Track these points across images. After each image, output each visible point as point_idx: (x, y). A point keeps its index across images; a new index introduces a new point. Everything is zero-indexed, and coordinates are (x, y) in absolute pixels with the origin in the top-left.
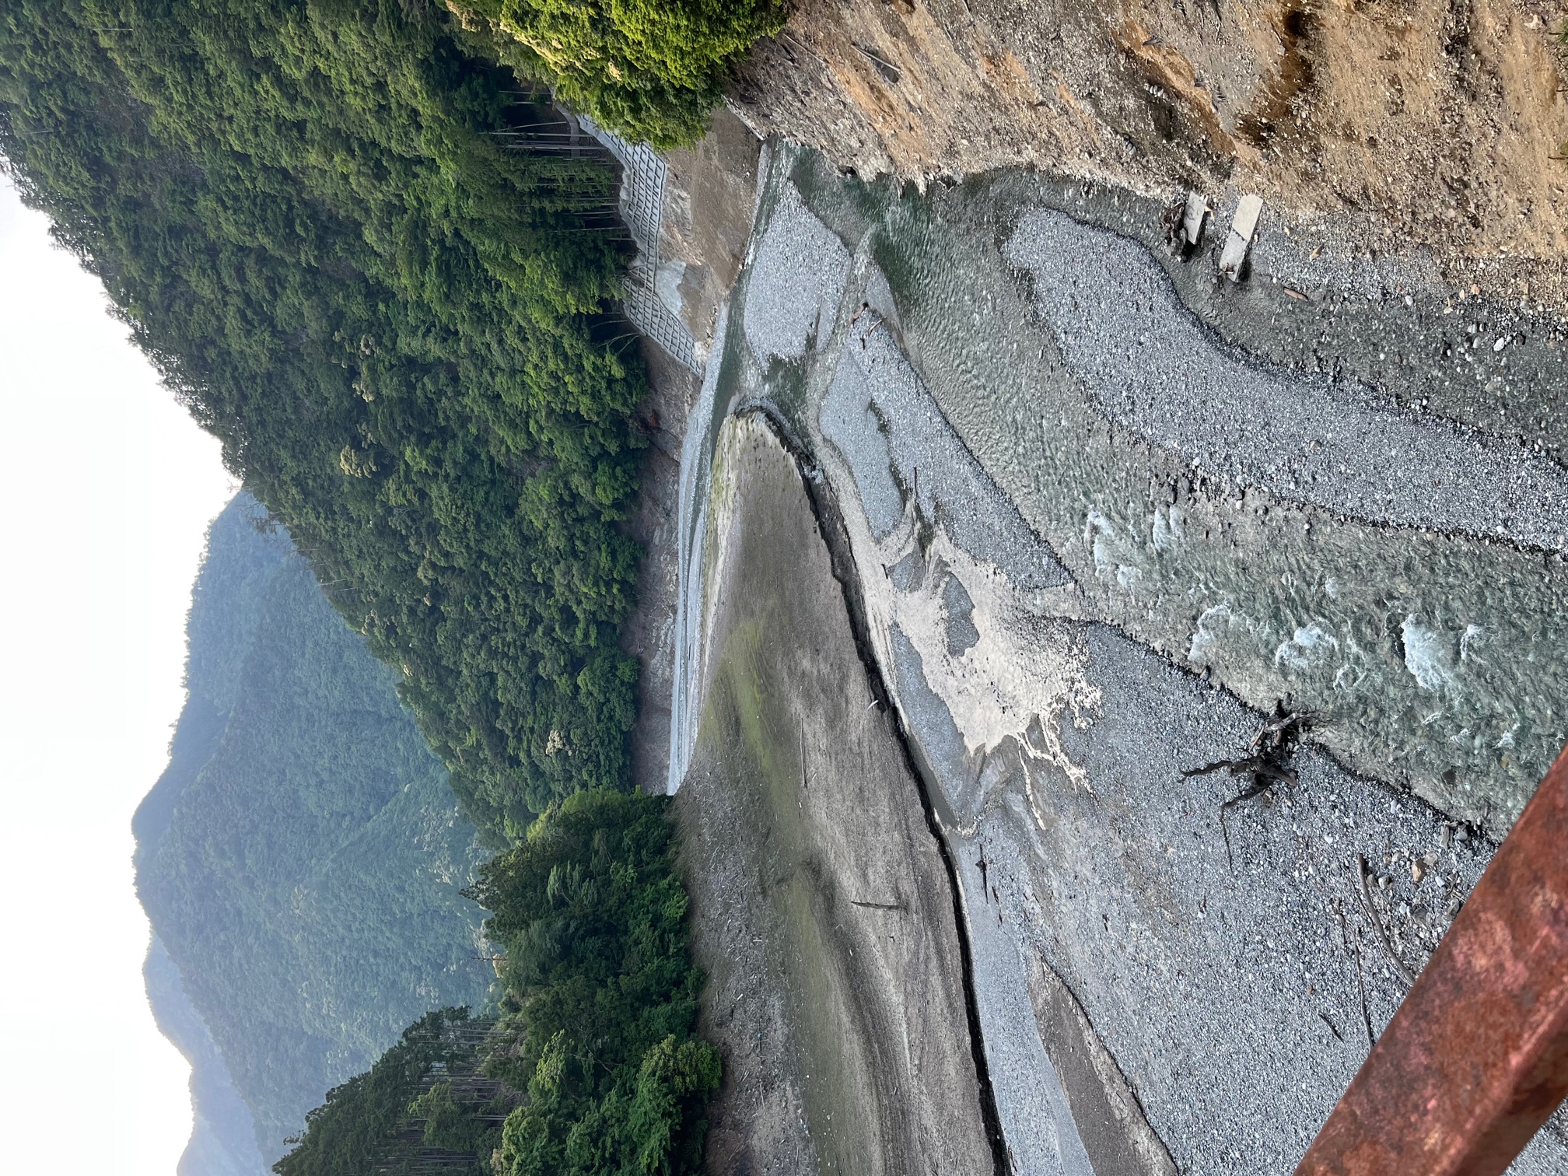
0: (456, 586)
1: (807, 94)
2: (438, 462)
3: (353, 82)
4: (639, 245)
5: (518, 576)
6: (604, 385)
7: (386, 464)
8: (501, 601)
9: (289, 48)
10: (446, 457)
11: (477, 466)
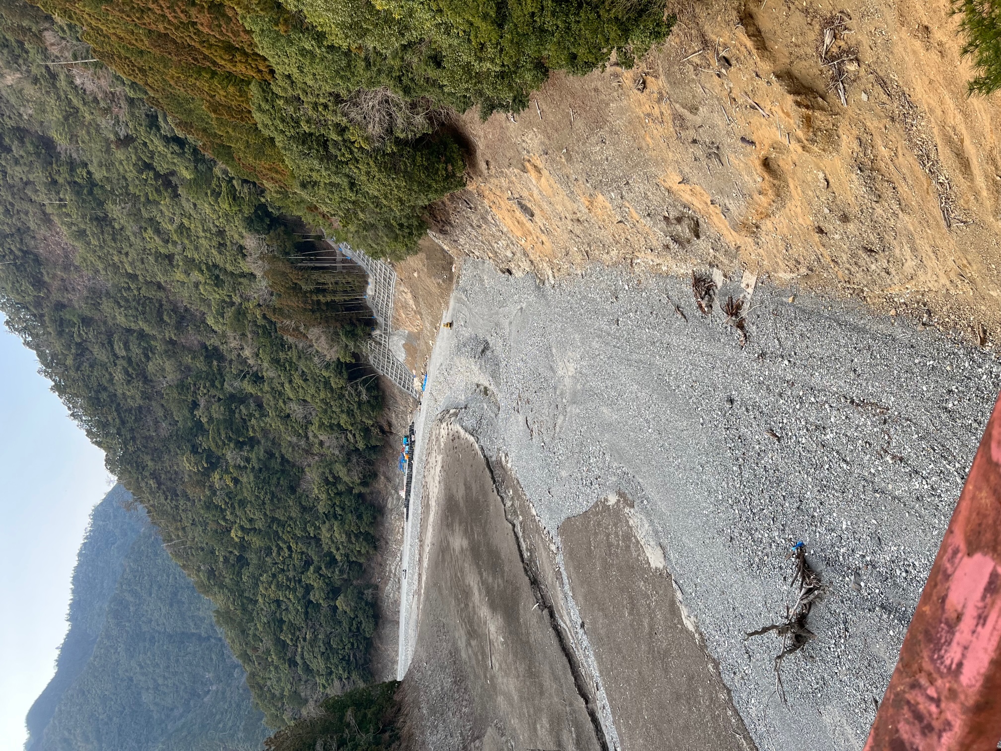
0: (256, 541)
1: (480, 227)
2: (248, 460)
3: (204, 231)
4: (379, 321)
5: (298, 533)
6: (356, 407)
7: (214, 462)
8: (286, 550)
9: (167, 213)
10: (253, 456)
11: (273, 461)
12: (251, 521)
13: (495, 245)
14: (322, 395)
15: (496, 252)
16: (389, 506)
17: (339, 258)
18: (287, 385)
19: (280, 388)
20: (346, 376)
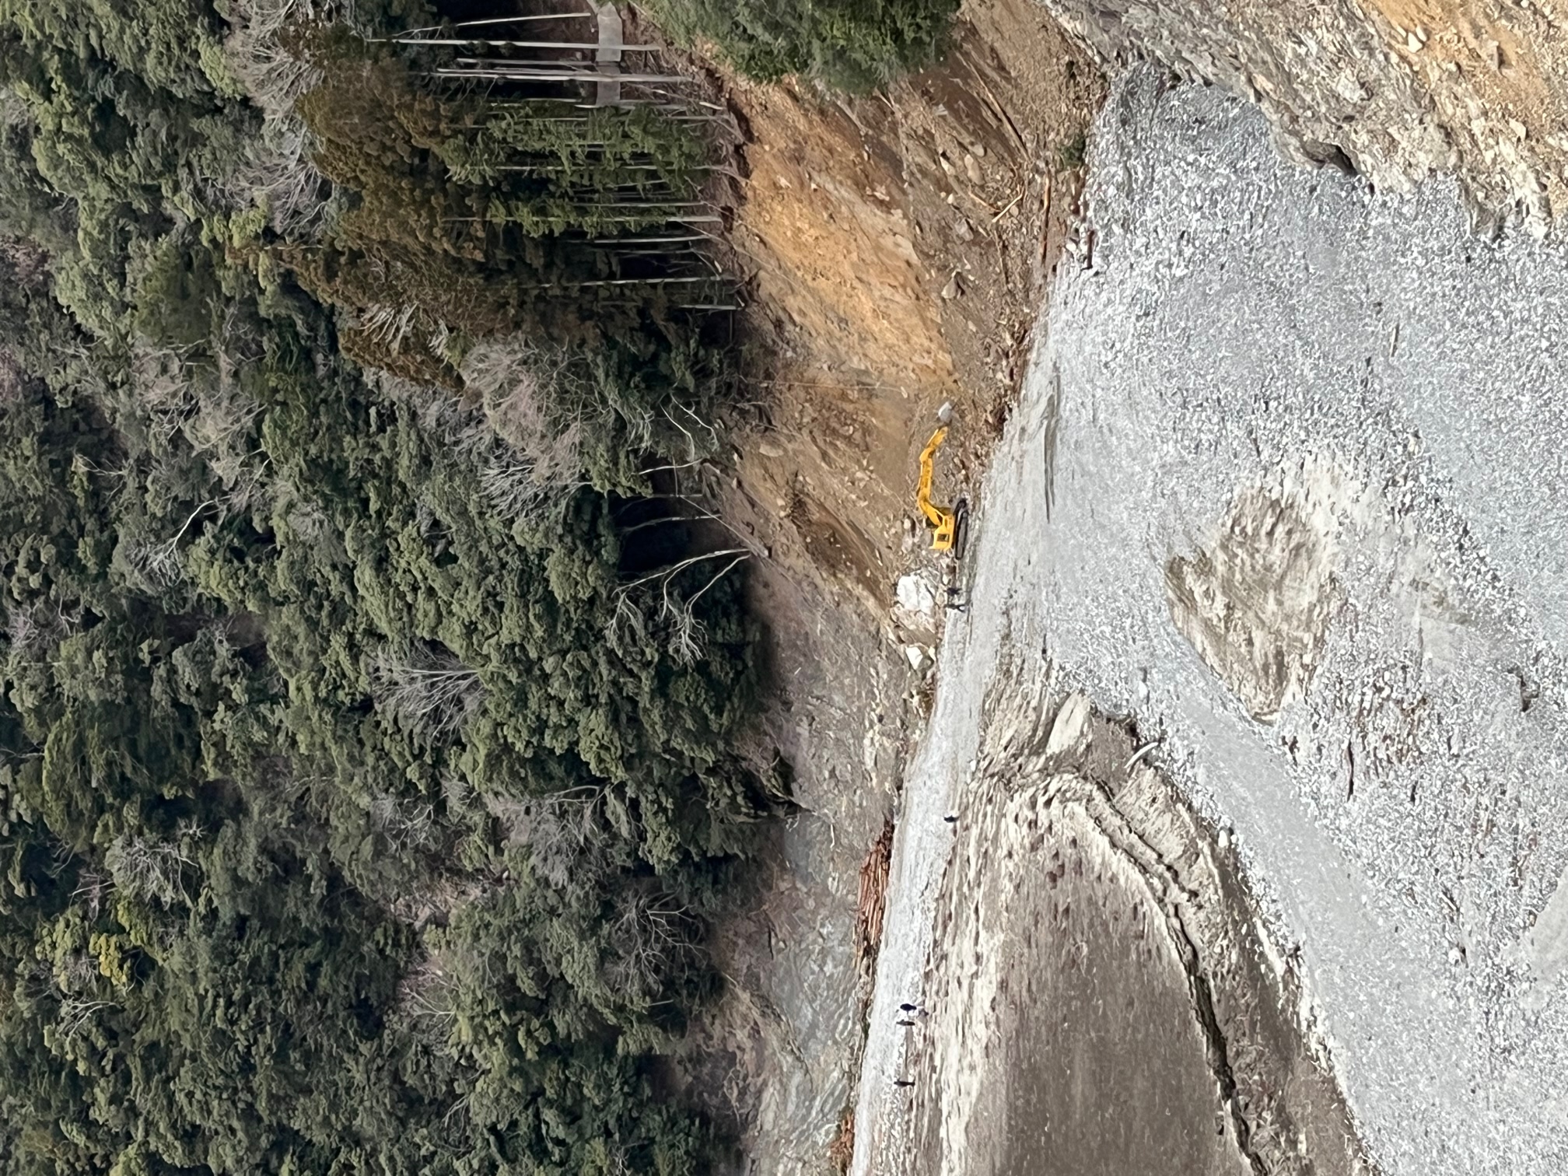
7: (53, 880)
10: (214, 864)
11: (294, 891)
12: (191, 1135)
13: (1289, 48)
14: (510, 628)
15: (1289, 78)
16: (767, 1118)
17: (609, 46)
18: (365, 575)
19: (336, 588)
20: (609, 554)
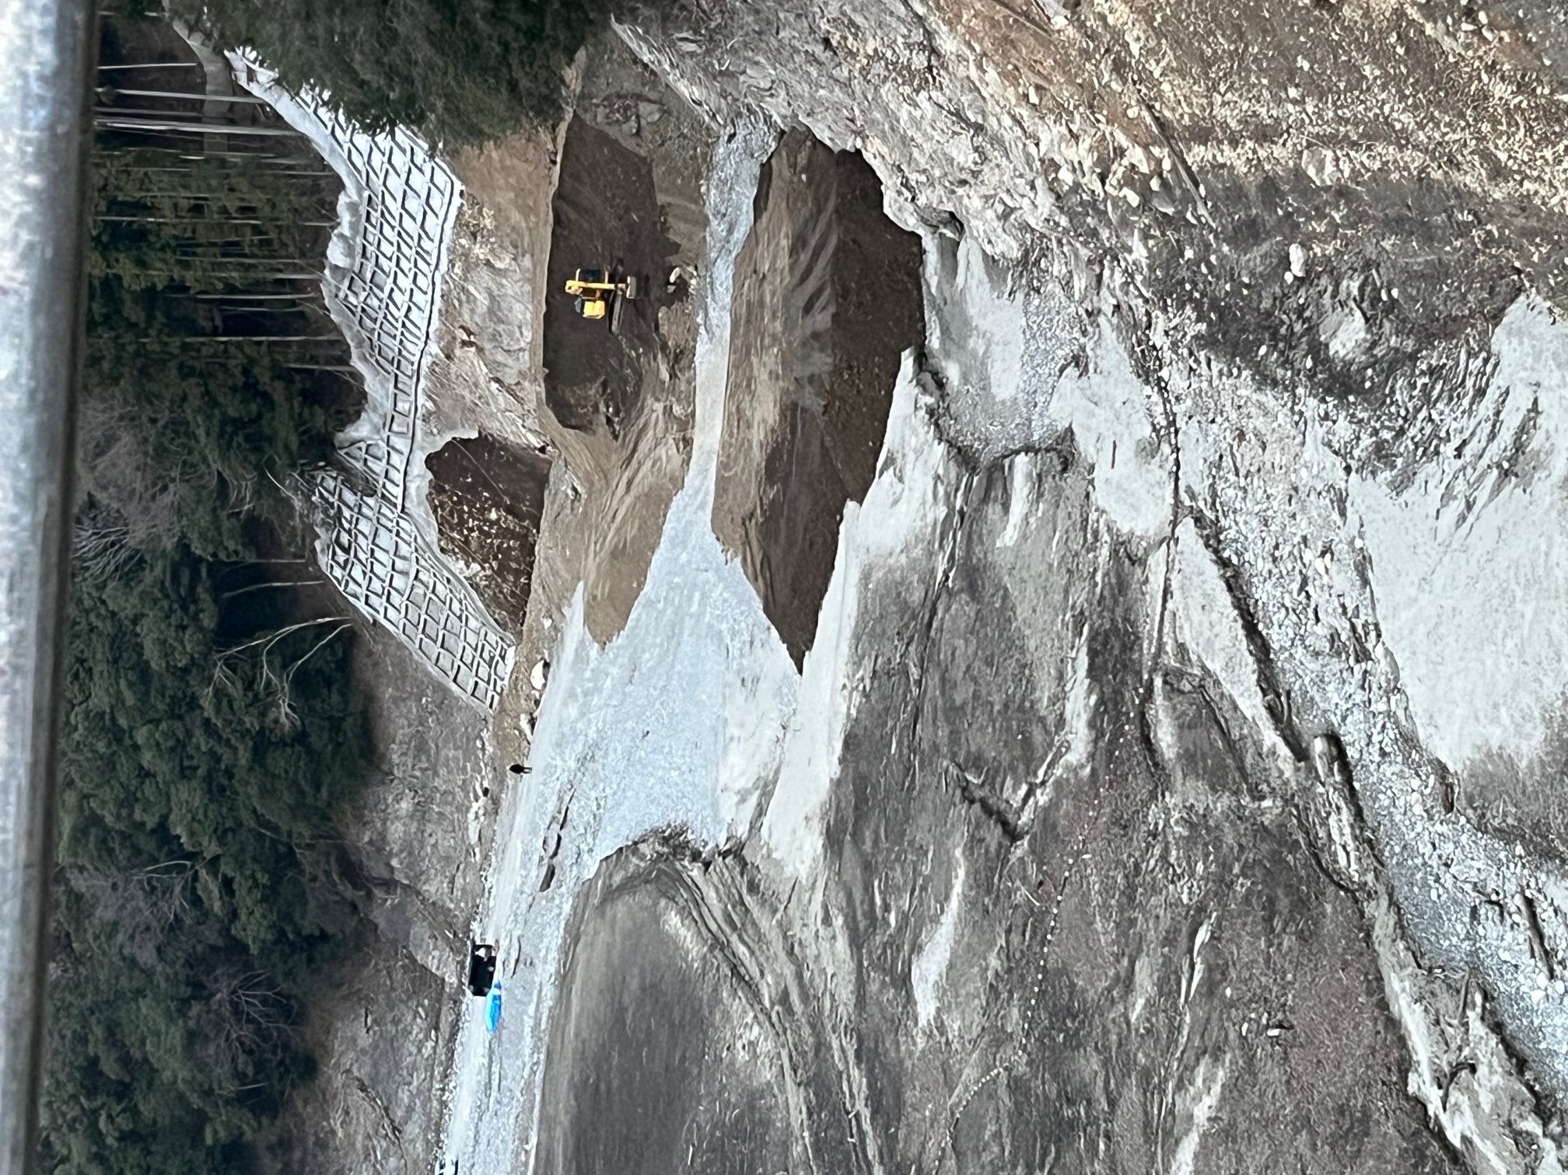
4: (374, 386)
6: (244, 756)
17: (214, 97)
20: (208, 621)
